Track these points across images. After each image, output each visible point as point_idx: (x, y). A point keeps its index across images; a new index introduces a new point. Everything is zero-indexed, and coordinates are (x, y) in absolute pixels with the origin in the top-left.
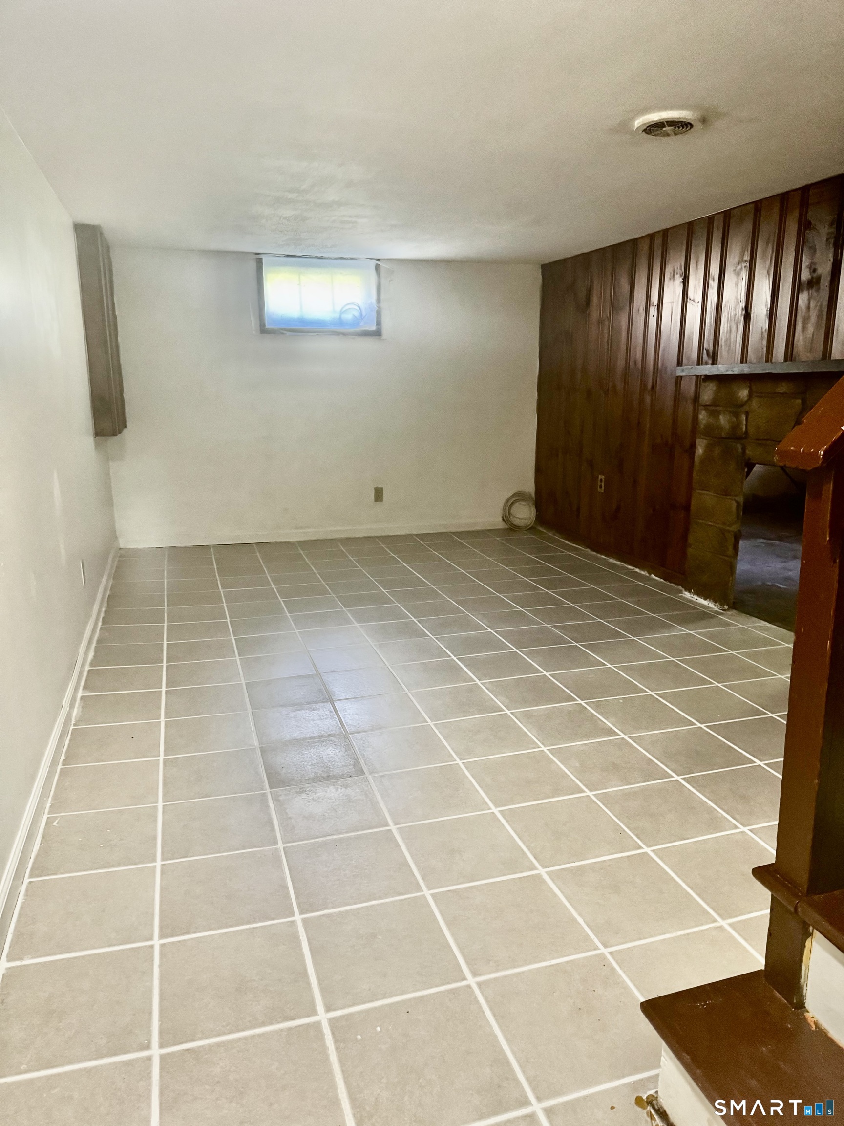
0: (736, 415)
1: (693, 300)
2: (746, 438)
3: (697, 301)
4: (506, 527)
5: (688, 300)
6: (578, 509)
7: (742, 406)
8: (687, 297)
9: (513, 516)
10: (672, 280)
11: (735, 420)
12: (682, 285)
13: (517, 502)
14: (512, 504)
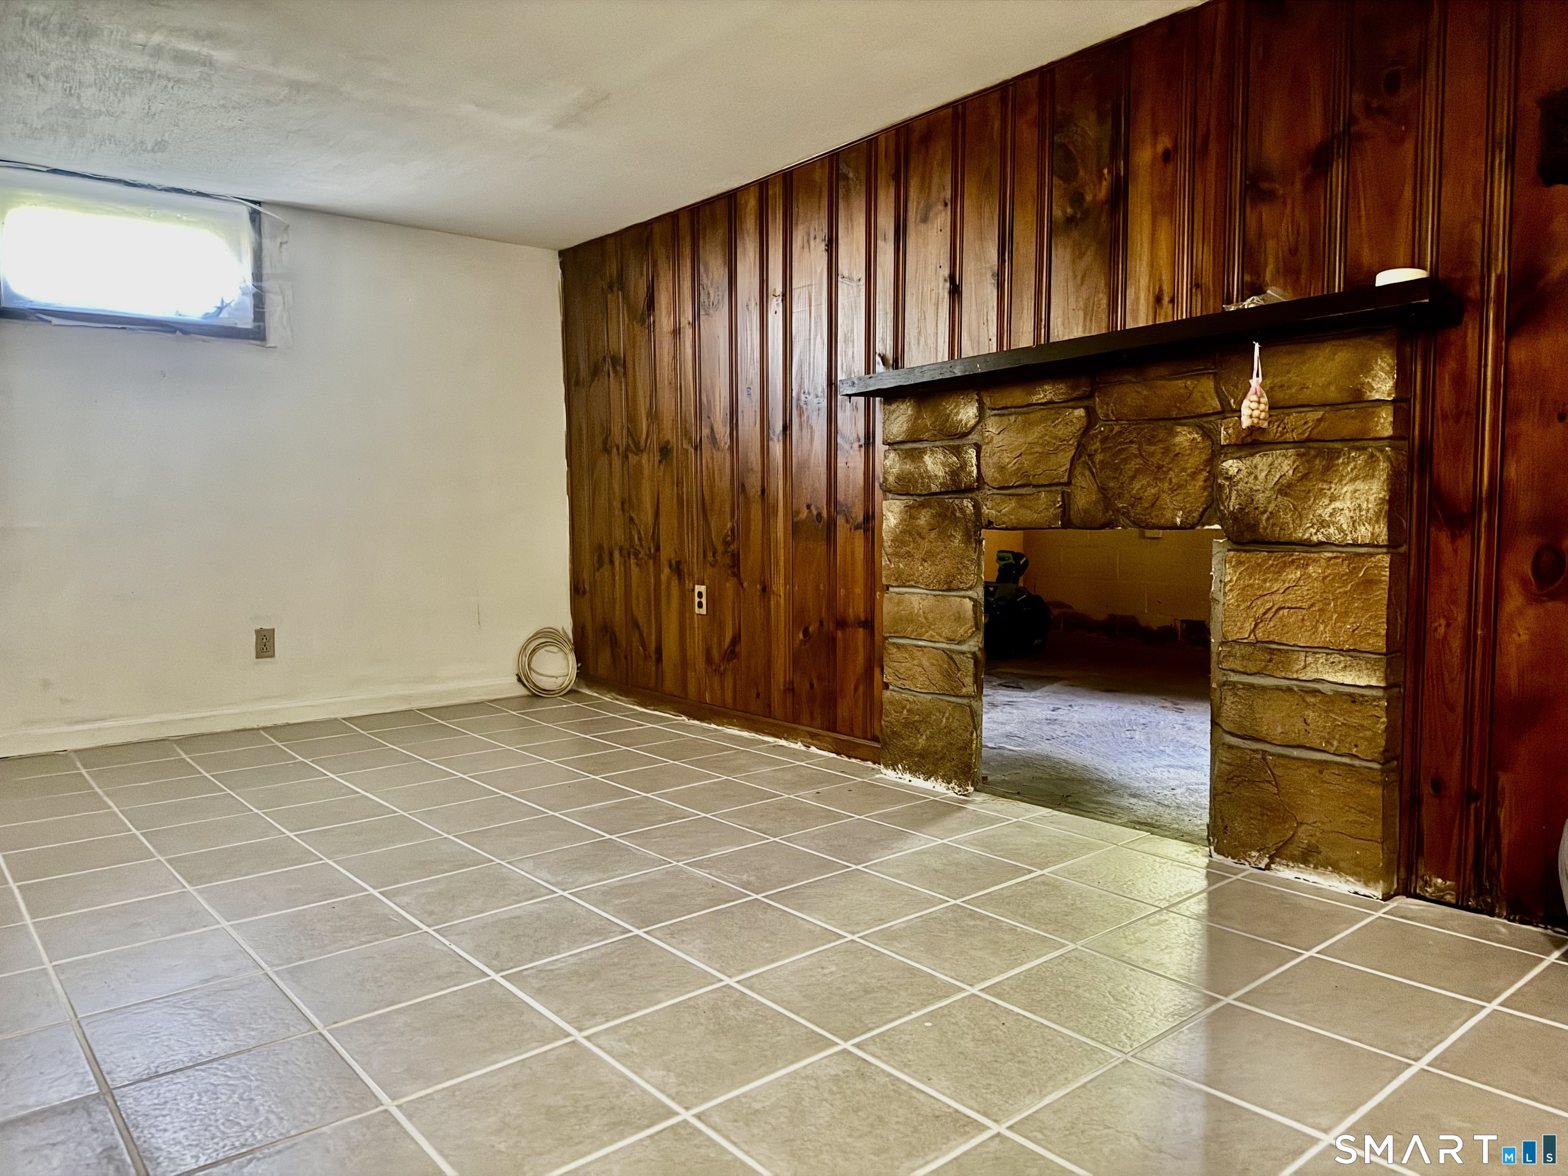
0: (957, 451)
1: (850, 279)
2: (978, 488)
3: (855, 279)
4: (524, 692)
5: (840, 279)
6: (659, 650)
7: (964, 435)
8: (837, 275)
9: (534, 671)
10: (806, 250)
11: (955, 459)
12: (825, 255)
13: (542, 647)
14: (534, 650)
